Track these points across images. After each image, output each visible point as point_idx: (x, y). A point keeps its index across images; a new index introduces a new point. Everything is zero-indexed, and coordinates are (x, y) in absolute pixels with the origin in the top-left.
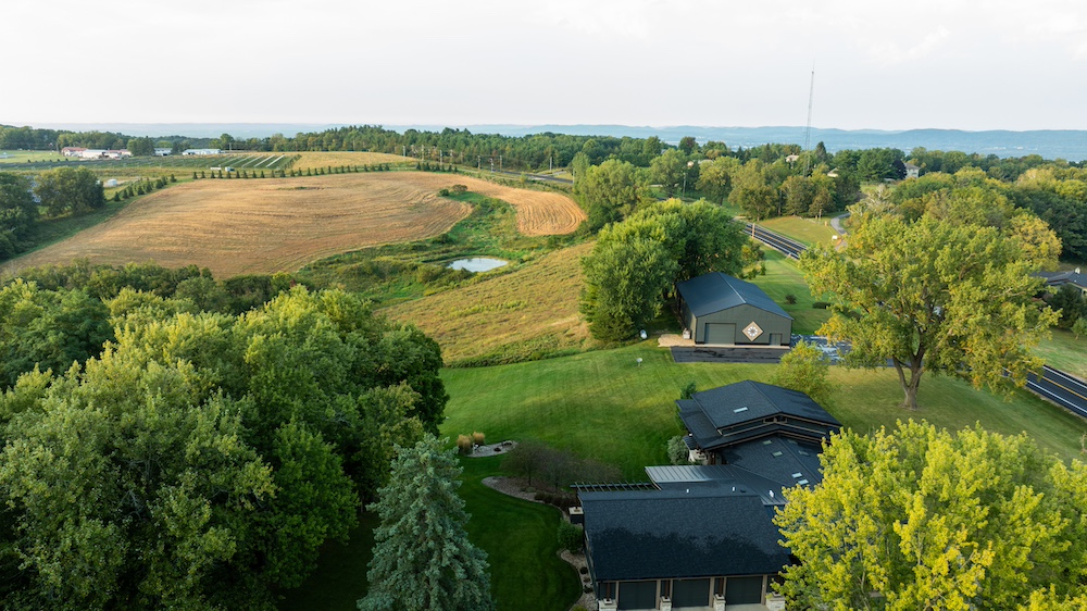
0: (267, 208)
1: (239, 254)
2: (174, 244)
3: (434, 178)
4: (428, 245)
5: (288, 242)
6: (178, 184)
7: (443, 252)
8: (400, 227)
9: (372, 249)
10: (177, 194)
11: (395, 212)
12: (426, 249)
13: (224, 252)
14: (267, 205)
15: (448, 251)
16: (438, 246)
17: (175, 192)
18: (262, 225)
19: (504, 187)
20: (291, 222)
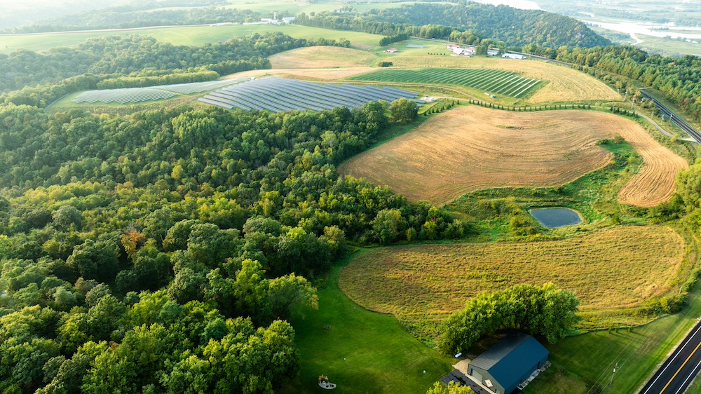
0: (479, 143)
1: (443, 176)
2: (421, 162)
3: (614, 122)
4: (546, 193)
5: (472, 172)
6: (458, 107)
7: (551, 201)
8: (543, 173)
9: (510, 189)
10: (451, 118)
11: (550, 158)
12: (543, 196)
13: (438, 172)
14: (481, 140)
15: (554, 201)
16: (552, 195)
17: (451, 115)
18: (468, 156)
19: (656, 143)
20: (485, 156)
